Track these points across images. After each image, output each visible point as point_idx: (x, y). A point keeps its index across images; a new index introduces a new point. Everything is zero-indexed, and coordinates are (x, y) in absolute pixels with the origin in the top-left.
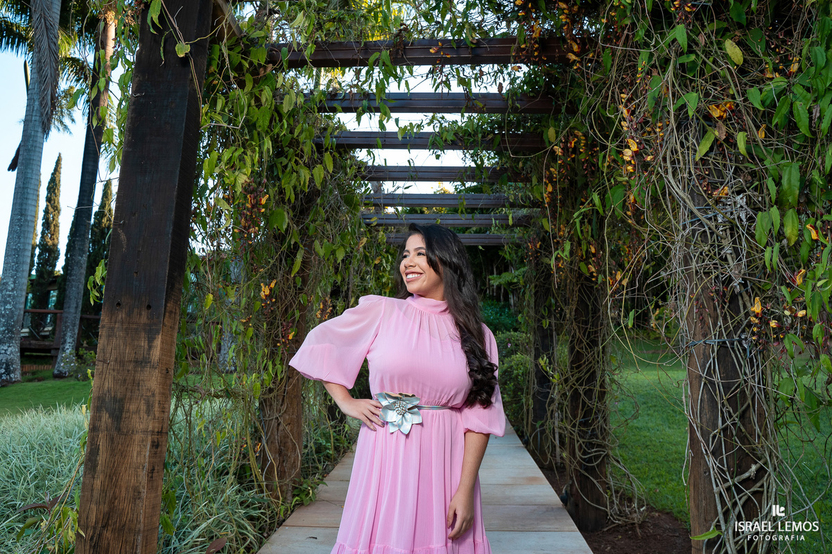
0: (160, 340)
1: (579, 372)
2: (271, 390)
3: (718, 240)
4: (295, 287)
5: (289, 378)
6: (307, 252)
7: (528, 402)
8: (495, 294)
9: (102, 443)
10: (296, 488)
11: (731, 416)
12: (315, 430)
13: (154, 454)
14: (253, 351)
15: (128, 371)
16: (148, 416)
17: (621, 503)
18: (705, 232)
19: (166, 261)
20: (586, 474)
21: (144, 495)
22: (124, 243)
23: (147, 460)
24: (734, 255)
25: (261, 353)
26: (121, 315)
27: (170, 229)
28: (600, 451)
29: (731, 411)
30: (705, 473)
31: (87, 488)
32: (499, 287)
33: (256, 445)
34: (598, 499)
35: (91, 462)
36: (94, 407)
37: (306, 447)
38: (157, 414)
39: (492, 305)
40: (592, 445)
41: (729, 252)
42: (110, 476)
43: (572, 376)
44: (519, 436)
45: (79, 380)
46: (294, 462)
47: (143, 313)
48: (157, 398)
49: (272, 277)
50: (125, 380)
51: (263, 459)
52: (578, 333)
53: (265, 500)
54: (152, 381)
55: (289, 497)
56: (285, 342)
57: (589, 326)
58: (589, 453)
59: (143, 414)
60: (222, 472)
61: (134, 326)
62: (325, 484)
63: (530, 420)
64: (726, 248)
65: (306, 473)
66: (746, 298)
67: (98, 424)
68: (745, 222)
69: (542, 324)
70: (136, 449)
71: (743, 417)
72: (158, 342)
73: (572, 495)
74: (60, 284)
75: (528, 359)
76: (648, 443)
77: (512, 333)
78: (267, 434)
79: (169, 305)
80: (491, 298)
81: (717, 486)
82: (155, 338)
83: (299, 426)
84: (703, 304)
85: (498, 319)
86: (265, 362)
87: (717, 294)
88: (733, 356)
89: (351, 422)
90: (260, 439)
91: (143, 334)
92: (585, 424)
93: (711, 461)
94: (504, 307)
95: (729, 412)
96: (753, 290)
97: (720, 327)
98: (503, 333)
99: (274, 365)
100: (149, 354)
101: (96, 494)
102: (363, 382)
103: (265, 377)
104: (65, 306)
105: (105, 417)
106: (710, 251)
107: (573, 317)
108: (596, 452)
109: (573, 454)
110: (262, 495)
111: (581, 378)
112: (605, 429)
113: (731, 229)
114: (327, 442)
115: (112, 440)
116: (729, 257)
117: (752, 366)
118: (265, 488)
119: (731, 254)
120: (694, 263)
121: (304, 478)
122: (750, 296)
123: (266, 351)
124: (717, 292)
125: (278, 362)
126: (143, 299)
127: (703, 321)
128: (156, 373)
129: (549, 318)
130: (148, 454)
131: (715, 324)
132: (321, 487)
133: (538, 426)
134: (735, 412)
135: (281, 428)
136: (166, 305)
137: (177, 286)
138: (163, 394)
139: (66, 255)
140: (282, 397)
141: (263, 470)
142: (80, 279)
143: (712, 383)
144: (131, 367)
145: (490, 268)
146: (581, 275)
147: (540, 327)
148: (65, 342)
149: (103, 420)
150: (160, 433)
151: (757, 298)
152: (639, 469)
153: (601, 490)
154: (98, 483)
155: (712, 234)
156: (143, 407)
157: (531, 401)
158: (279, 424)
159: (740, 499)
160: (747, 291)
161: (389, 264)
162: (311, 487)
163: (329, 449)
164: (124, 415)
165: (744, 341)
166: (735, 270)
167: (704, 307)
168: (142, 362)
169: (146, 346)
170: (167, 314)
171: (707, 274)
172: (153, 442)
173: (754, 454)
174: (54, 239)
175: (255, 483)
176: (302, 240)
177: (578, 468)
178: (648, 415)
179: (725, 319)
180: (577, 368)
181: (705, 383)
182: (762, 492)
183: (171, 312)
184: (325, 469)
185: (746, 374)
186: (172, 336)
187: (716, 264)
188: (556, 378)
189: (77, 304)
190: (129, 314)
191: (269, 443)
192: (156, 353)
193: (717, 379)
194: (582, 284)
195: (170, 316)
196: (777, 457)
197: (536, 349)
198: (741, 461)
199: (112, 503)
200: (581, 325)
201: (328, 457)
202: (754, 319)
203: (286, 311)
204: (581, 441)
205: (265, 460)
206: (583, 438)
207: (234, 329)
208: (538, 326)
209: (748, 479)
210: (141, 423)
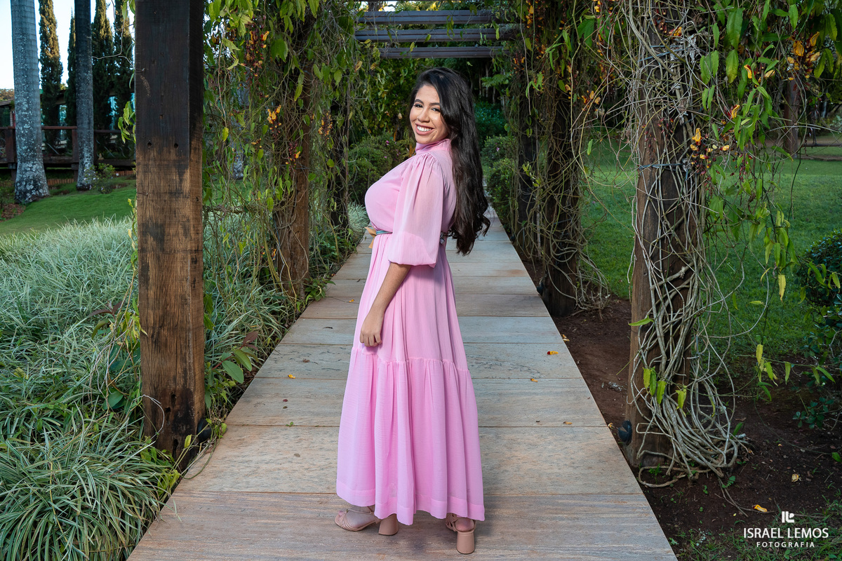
0: (188, 174)
1: (555, 181)
2: (283, 203)
3: (669, 76)
4: (298, 108)
5: (298, 191)
6: (307, 76)
7: (514, 203)
8: (487, 96)
9: (151, 261)
10: (308, 286)
11: (668, 229)
12: (319, 234)
13: (194, 269)
14: (264, 169)
15: (165, 201)
16: (186, 238)
17: (588, 292)
18: (658, 69)
19: (187, 104)
20: (559, 269)
21: (190, 301)
22: (148, 88)
23: (189, 274)
24: (682, 90)
25: (271, 171)
26: (153, 154)
27: (187, 75)
28: (571, 249)
29: (669, 224)
30: (645, 274)
31: (143, 298)
32: (491, 89)
33: (272, 251)
34: (569, 290)
35: (143, 276)
36: (140, 232)
37: (312, 249)
38: (193, 236)
39: (485, 106)
40: (564, 245)
41: (678, 87)
42: (160, 287)
43: (549, 184)
44: (507, 233)
45: (102, 193)
46: (303, 265)
47: (172, 151)
48: (192, 223)
49: (277, 104)
50: (163, 209)
51: (278, 263)
52: (555, 146)
53: (283, 298)
54: (186, 209)
55: (303, 295)
56: (293, 161)
57: (565, 139)
58: (562, 252)
59: (181, 236)
60: (246, 276)
61: (166, 163)
62: (333, 283)
63: (516, 220)
64: (676, 84)
65: (313, 273)
66: (690, 128)
67: (145, 246)
68: (693, 61)
69: (526, 133)
70: (179, 265)
71: (678, 229)
72: (187, 176)
73: (547, 286)
74: (68, 98)
75: (515, 163)
76: (619, 239)
77: (501, 138)
78: (280, 241)
79: (193, 143)
80: (484, 99)
81: (653, 284)
82: (184, 172)
83: (306, 233)
84: (652, 134)
85: (489, 120)
86: (276, 178)
87: (665, 125)
88: (674, 178)
89: (353, 225)
90: (275, 245)
91: (174, 170)
92: (560, 226)
93: (649, 265)
94: (495, 108)
95: (667, 225)
96: (696, 121)
97: (666, 154)
98: (492, 138)
99: (284, 180)
100: (181, 186)
101: (151, 302)
102: (362, 187)
103: (277, 192)
104: (78, 122)
105: (150, 240)
106: (661, 87)
107: (551, 131)
108: (567, 250)
109: (548, 252)
110: (280, 293)
111: (557, 186)
112: (576, 231)
113: (682, 66)
114: (331, 245)
115: (158, 258)
116: (677, 92)
117: (689, 188)
118: (282, 288)
119: (680, 89)
120: (647, 97)
121: (313, 277)
122: (693, 127)
123: (276, 169)
124: (665, 123)
125: (287, 177)
126: (171, 139)
127: (651, 148)
128: (189, 202)
129: (533, 127)
130: (189, 269)
131: (661, 151)
132: (328, 285)
133: (523, 225)
134: (672, 225)
135: (291, 235)
136: (190, 143)
137: (198, 125)
138: (196, 219)
139: (69, 69)
140: (292, 208)
141: (279, 273)
142: (88, 95)
143: (655, 201)
144: (167, 198)
145: (482, 70)
146: (559, 92)
147: (525, 137)
148: (83, 157)
149: (149, 242)
150: (197, 251)
151: (698, 129)
152: (608, 262)
153: (571, 282)
154: (151, 293)
155: (664, 71)
156: (181, 231)
157: (516, 203)
158: (290, 232)
159: (670, 294)
160: (690, 123)
161: (384, 78)
162: (320, 286)
163: (334, 251)
164: (166, 238)
165: (684, 166)
166: (682, 105)
167: (653, 136)
168: (176, 193)
169: (178, 180)
170: (192, 151)
171: (658, 107)
172: (192, 259)
173: (685, 259)
174: (54, 53)
175: (274, 284)
176: (301, 63)
177: (552, 264)
178: (622, 213)
179: (670, 147)
180: (554, 177)
181: (649, 201)
182: (688, 288)
183: (195, 149)
184: (332, 269)
185: (683, 194)
186: (198, 169)
187: (666, 98)
188: (538, 182)
189: (89, 120)
190: (160, 152)
191: (283, 249)
192: (187, 185)
193: (659, 198)
194: (560, 101)
195: (195, 152)
196: (702, 261)
197: (521, 157)
198: (674, 265)
199: (164, 308)
200: (558, 138)
201: (333, 258)
202: (694, 147)
203: (292, 131)
204: (555, 241)
205: (280, 263)
206: (557, 238)
207: (246, 152)
208: (522, 135)
209: (678, 278)
210: (181, 244)
